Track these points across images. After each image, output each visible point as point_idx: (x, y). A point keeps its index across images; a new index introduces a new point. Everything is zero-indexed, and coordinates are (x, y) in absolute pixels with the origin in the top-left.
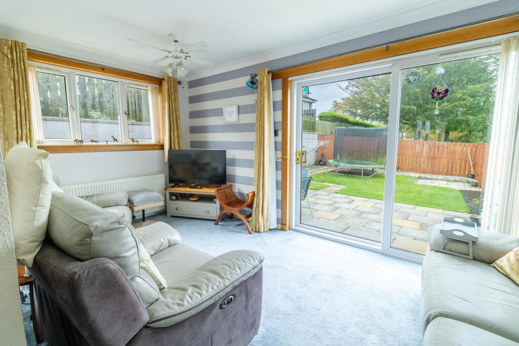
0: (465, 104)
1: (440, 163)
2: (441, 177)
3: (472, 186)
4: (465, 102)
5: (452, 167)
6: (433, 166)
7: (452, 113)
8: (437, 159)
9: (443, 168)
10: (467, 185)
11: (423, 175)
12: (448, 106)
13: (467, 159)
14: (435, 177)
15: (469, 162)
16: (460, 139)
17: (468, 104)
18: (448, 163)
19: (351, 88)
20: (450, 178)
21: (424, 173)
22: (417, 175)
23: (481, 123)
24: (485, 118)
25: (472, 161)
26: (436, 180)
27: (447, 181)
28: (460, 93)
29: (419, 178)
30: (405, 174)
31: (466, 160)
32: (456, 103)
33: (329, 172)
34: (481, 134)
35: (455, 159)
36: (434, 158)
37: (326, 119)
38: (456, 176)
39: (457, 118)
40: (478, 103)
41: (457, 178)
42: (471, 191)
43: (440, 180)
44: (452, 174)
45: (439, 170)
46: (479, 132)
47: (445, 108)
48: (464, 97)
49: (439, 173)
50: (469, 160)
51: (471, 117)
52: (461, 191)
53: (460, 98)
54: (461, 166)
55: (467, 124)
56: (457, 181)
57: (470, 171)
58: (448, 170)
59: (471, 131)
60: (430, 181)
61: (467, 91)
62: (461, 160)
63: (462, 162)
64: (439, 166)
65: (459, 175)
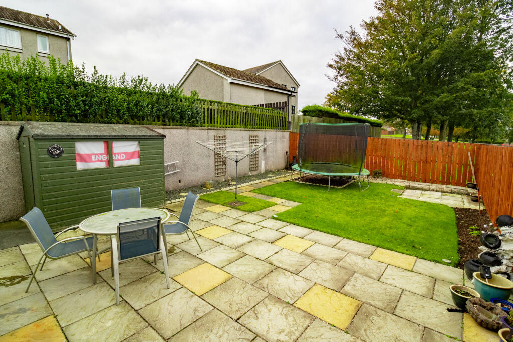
0: (468, 95)
1: (433, 169)
2: (434, 186)
3: (473, 200)
4: (467, 92)
5: (449, 173)
6: (425, 172)
7: (454, 106)
8: (430, 163)
9: (439, 175)
10: (466, 198)
11: (412, 184)
12: (448, 97)
13: (467, 162)
14: (426, 185)
15: (470, 168)
16: (466, 136)
17: (471, 95)
18: (444, 169)
19: (339, 78)
20: (445, 187)
21: (414, 180)
22: (405, 183)
23: (487, 117)
24: (492, 112)
25: (473, 166)
26: (429, 190)
27: (442, 192)
28: (462, 82)
29: (407, 188)
30: (390, 182)
31: (467, 165)
32: (458, 94)
33: (293, 180)
34: (487, 130)
35: (452, 163)
36: (426, 162)
37: (310, 113)
38: (454, 185)
39: (460, 112)
40: (484, 95)
41: (455, 188)
42: (470, 209)
43: (433, 190)
44: (448, 183)
45: (433, 177)
46: (485, 128)
47: (444, 100)
48: (466, 87)
49: (433, 181)
50: (470, 165)
51: (475, 111)
52: (457, 210)
53: (463, 87)
54: (459, 172)
55: (471, 119)
56: (454, 193)
57: (470, 179)
58: (443, 177)
59: (477, 127)
60: (420, 192)
61: (470, 80)
62: (460, 164)
63: (461, 167)
64: (433, 173)
65: (458, 184)
